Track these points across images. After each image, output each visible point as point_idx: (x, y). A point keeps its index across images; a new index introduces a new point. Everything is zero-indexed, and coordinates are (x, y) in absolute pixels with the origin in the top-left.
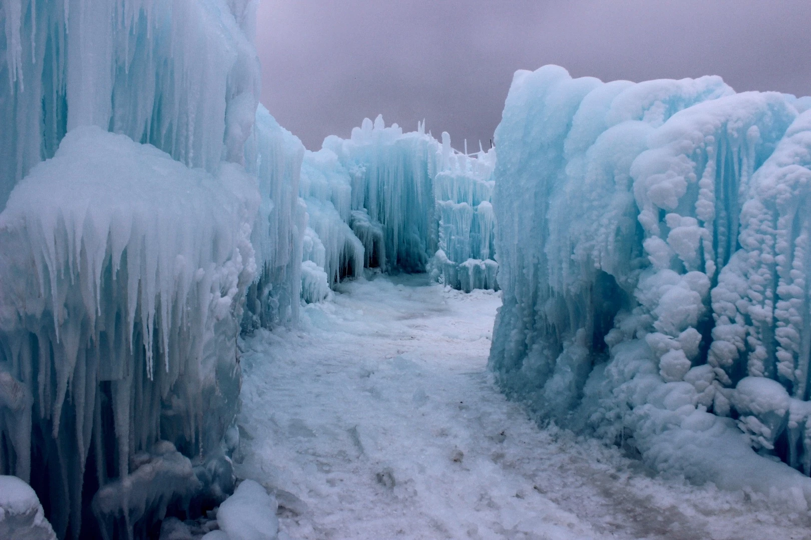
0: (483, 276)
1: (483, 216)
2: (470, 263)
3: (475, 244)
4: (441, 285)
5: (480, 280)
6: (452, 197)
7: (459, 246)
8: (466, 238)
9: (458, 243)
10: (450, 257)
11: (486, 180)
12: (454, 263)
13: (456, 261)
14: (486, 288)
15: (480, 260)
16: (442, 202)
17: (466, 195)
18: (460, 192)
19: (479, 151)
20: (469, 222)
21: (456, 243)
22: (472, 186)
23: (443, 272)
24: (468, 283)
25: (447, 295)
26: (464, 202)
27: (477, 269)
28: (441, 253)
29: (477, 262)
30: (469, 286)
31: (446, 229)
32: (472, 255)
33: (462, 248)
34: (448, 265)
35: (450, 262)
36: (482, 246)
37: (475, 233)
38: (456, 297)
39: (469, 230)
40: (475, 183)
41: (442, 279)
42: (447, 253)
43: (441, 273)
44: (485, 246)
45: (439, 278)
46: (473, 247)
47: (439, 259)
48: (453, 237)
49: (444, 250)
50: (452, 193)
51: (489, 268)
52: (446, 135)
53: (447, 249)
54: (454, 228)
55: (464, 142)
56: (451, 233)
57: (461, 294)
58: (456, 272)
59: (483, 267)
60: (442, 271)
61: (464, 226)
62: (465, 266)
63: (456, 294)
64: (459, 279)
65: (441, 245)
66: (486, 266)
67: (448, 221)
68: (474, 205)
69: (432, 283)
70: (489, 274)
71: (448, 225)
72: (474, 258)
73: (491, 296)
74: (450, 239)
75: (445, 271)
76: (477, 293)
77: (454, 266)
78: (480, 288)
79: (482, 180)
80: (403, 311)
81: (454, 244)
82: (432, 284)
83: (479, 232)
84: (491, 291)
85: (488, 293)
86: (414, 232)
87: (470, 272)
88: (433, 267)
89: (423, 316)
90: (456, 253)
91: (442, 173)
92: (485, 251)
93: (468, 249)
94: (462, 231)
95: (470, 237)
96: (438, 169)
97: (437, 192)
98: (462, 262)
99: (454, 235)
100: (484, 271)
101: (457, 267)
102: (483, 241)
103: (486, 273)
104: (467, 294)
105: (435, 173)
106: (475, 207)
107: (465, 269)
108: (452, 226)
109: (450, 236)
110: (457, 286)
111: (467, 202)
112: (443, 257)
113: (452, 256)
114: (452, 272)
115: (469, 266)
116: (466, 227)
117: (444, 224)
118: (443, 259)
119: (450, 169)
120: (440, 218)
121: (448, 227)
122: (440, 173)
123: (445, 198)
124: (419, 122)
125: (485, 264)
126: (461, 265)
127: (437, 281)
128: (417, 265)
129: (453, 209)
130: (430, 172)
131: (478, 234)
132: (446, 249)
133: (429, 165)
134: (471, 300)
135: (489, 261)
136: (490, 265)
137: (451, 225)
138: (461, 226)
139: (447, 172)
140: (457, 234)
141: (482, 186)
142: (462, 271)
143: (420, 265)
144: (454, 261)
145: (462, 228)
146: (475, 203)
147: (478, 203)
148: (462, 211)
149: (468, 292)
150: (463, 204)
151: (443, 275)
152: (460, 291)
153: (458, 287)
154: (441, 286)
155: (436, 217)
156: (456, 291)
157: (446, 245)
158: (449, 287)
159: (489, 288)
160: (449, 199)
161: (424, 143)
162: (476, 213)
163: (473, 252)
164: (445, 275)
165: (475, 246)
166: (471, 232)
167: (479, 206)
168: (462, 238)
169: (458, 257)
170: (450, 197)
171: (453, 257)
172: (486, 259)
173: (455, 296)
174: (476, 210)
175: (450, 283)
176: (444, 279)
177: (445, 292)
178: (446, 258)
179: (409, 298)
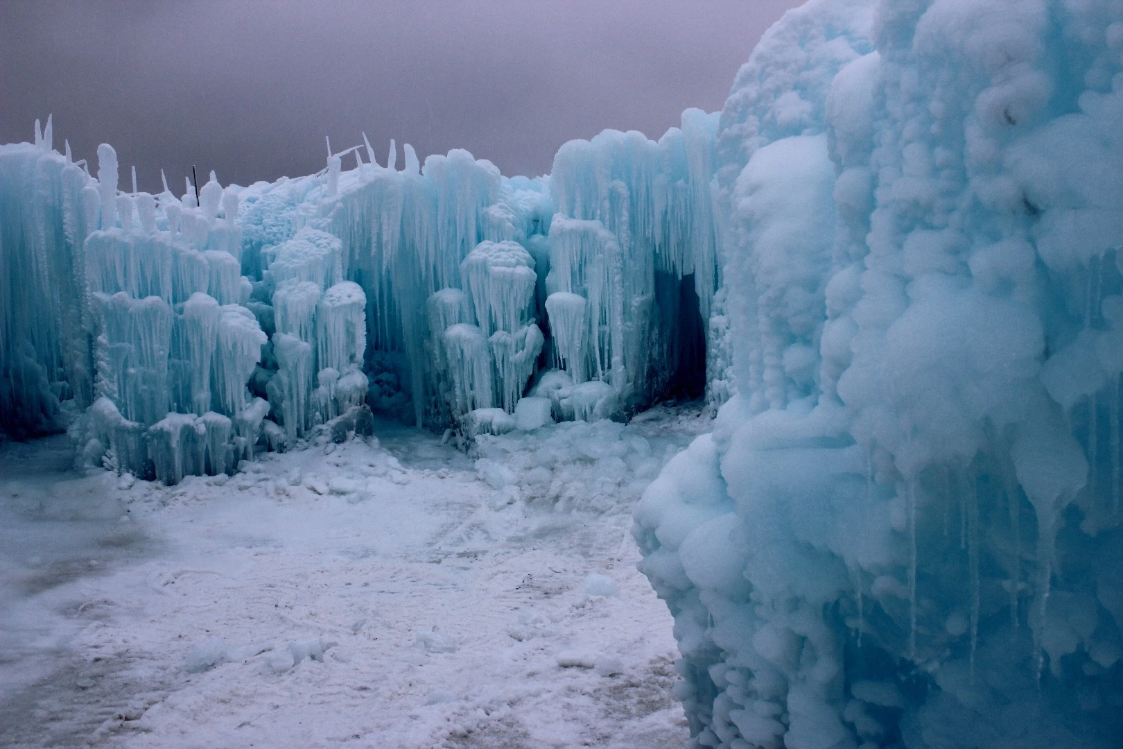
0: (202, 447)
1: (196, 324)
2: (172, 422)
3: (180, 382)
4: (111, 472)
5: (195, 455)
6: (126, 285)
7: (145, 387)
8: (163, 371)
9: (144, 382)
10: (126, 411)
11: (198, 249)
12: (136, 424)
13: (140, 419)
14: (210, 472)
15: (195, 416)
16: (99, 295)
17: (156, 279)
18: (143, 273)
19: (163, 190)
20: (167, 338)
21: (140, 379)
22: (169, 262)
23: (113, 445)
24: (170, 465)
25: (126, 496)
26: (152, 294)
27: (189, 435)
28: (106, 405)
29: (188, 419)
30: (173, 470)
31: (115, 353)
32: (175, 404)
33: (152, 393)
34: (121, 430)
35: (129, 424)
36: (195, 385)
37: (180, 359)
38: (147, 499)
39: (168, 354)
40: (176, 255)
41: (112, 458)
42: (118, 404)
43: (109, 448)
44: (202, 386)
45: (104, 458)
46: (175, 389)
47: (101, 417)
48: (132, 371)
49: (110, 397)
50: (125, 275)
51: (213, 429)
52: (106, 151)
53: (120, 395)
54: (133, 350)
55: (131, 171)
56: (126, 362)
57: (158, 488)
58: (143, 444)
59: (202, 429)
60: (108, 442)
61: (156, 346)
62: (162, 429)
63: (146, 492)
64: (150, 457)
65: (106, 387)
66: (208, 429)
67: (117, 335)
68: (175, 301)
69: (88, 468)
70: (213, 443)
71: (119, 345)
72: (180, 411)
73: (224, 489)
74: (125, 375)
75: (117, 444)
76: (195, 486)
77: (138, 432)
78: (197, 473)
79: (191, 249)
80: (36, 560)
81: (136, 386)
82: (87, 472)
83: (188, 358)
84: (222, 476)
85: (216, 484)
86: (26, 354)
87: (175, 443)
88: (89, 434)
89: (90, 570)
90: (140, 402)
91: (101, 234)
92: (203, 395)
93: (165, 393)
94: (152, 356)
95: (169, 369)
96: (89, 225)
97: (90, 273)
98: (155, 420)
99: (133, 366)
100: (203, 437)
101: (144, 434)
102: (196, 375)
103: (207, 441)
104: (169, 489)
105: (82, 234)
106: (179, 305)
107: (163, 435)
108: (130, 347)
109: (126, 366)
110: (146, 472)
111: (159, 294)
112: (112, 413)
113: (132, 408)
114: (132, 442)
115: (171, 429)
116: (161, 348)
117: (111, 341)
118: (112, 417)
119: (119, 226)
120: (97, 328)
121: (120, 350)
122: (95, 233)
123: (111, 286)
124: (37, 123)
125: (205, 422)
126: (152, 428)
127: (100, 464)
128: (39, 422)
129: (131, 310)
130: (69, 230)
131: (187, 362)
132: (116, 395)
133: (68, 217)
134: (185, 504)
135: (213, 417)
136: (215, 423)
137: (126, 345)
138: (148, 344)
139: (112, 231)
140: (141, 362)
141: (192, 260)
142: (155, 441)
143: (44, 420)
144: (136, 421)
145: (151, 348)
146: (178, 297)
147: (185, 298)
148: (150, 314)
149: (171, 483)
150: (151, 299)
151: (112, 452)
152: (153, 484)
153: (148, 474)
154: (109, 475)
155: (87, 327)
156: (145, 483)
157: (116, 389)
158: (128, 478)
159: (215, 474)
160: (118, 289)
161: (51, 166)
162: (181, 317)
163: (177, 399)
164: (118, 451)
165: (181, 386)
166: (170, 356)
167: (188, 304)
168: (153, 371)
169: (146, 412)
170: (121, 283)
171: (134, 411)
172: (206, 411)
173: (146, 495)
174: (181, 311)
175: (130, 467)
176: (115, 459)
177: (120, 489)
178: (119, 415)
179: (39, 516)
